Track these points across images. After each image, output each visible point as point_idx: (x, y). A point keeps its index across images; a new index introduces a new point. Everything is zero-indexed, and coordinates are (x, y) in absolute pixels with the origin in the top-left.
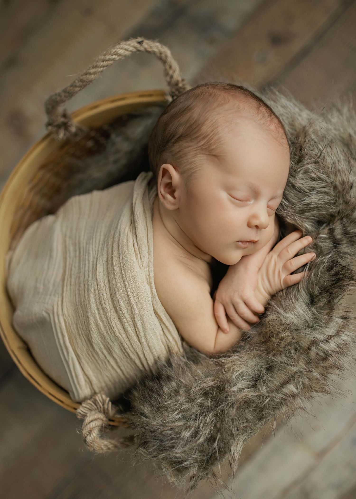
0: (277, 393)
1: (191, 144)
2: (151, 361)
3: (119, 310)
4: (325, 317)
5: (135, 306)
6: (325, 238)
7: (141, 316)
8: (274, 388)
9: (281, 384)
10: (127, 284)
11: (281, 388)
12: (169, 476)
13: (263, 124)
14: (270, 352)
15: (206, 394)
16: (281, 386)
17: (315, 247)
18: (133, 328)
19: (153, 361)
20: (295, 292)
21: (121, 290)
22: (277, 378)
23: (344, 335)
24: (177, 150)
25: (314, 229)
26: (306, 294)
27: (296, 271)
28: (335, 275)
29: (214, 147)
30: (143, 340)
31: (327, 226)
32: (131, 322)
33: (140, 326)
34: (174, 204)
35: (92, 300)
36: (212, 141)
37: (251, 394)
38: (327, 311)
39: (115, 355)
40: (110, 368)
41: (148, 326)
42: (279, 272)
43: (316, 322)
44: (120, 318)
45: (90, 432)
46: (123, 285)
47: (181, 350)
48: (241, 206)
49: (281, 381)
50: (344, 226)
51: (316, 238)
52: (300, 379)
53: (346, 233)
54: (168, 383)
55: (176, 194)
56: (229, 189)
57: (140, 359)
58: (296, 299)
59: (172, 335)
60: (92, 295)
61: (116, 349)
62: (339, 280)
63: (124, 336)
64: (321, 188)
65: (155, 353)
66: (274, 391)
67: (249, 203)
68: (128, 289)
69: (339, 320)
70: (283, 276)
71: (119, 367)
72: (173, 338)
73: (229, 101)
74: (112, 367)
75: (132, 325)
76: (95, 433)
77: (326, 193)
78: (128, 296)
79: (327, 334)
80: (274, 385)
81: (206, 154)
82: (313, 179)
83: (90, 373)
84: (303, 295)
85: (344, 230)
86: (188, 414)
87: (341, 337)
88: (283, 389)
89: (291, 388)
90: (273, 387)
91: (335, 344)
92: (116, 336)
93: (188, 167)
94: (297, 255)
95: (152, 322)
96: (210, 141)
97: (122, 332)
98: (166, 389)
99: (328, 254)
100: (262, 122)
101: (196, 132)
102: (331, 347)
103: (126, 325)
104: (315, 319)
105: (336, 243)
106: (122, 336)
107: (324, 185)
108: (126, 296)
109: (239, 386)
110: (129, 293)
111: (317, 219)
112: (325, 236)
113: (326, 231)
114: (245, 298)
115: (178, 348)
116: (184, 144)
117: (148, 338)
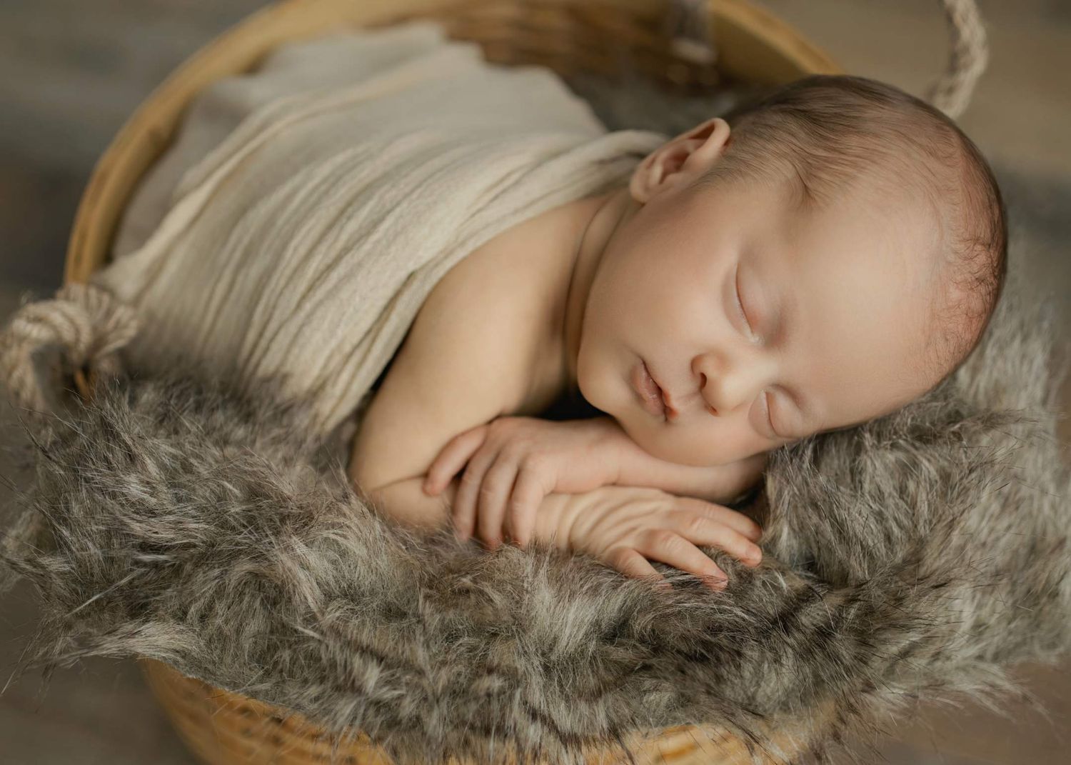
0: (341, 647)
1: (802, 135)
2: (268, 365)
3: (347, 214)
4: (592, 682)
5: (374, 237)
6: (777, 588)
7: (360, 265)
8: (349, 637)
9: (368, 647)
10: (414, 196)
11: (359, 651)
12: (13, 533)
13: (949, 263)
14: (431, 588)
15: (255, 493)
16: (362, 648)
17: (745, 577)
18: (322, 267)
19: (272, 368)
20: (609, 580)
21: (394, 192)
22: (377, 633)
23: (571, 756)
24: (770, 123)
25: (785, 556)
26: (620, 609)
27: (659, 564)
28: (705, 644)
29: (824, 176)
30: (308, 306)
31: (814, 580)
32: (333, 254)
33: (334, 276)
34: (647, 189)
35: (340, 158)
36: (836, 167)
37: (309, 593)
38: (609, 678)
39: (240, 278)
40: (205, 295)
41: (344, 294)
42: (633, 529)
43: (564, 670)
44: (330, 227)
45: (38, 320)
46: (407, 190)
47: (330, 425)
48: (728, 313)
49: (376, 644)
50: (839, 619)
51: (767, 570)
52: (404, 688)
53: (824, 633)
54: (236, 420)
55: (672, 178)
56: (749, 259)
57: (261, 335)
58: (595, 591)
59: (353, 376)
60: (350, 153)
61: (255, 270)
62: (702, 659)
63: (294, 263)
64: (895, 519)
65: (291, 358)
66: (342, 638)
67: (747, 330)
68: (404, 205)
69: (602, 721)
70: (629, 543)
71: (218, 312)
72: (350, 383)
73: (948, 166)
74: (210, 298)
75: (328, 261)
76: (38, 333)
77: (888, 538)
78: (389, 212)
79: (552, 710)
80: (357, 634)
81: (798, 173)
82: (902, 491)
83: (173, 267)
84: (612, 605)
85: (829, 626)
86: (184, 478)
87: (564, 751)
88: (358, 655)
89: (372, 676)
90: (352, 633)
91: (539, 741)
92: (284, 246)
93: (747, 157)
94: (700, 546)
95: (357, 299)
96: (831, 163)
97: (302, 251)
98: (219, 417)
99: (748, 612)
100: (951, 258)
101: (833, 130)
102: (525, 730)
103: (323, 248)
104: (573, 660)
105: (786, 620)
106: (292, 257)
107: (906, 522)
108: (388, 206)
109: (313, 558)
110: (398, 210)
111: (816, 554)
112: (784, 585)
113: (800, 583)
114: (531, 464)
115: (333, 411)
116: (793, 125)
117: (319, 314)
